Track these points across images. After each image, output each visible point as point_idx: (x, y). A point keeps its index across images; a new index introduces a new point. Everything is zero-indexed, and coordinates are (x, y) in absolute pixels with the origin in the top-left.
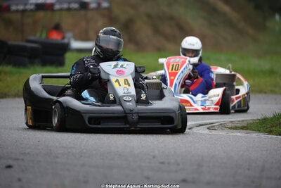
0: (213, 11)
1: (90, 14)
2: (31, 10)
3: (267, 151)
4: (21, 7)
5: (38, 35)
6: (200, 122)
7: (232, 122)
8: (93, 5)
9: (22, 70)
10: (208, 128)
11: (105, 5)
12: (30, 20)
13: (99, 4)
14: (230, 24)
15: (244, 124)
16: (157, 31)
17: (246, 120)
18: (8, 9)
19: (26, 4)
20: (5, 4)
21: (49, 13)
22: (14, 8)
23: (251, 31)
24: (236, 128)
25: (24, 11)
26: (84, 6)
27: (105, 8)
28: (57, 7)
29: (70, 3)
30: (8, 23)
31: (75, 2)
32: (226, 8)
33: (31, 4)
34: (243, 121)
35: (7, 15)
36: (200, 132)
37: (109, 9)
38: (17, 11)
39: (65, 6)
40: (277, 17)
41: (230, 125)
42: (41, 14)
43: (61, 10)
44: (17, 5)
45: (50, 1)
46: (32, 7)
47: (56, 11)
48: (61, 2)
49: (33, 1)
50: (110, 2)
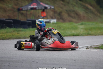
0: (87, 8)
1: (48, 10)
2: (29, 10)
4: (26, 9)
5: (32, 17)
6: (83, 46)
7: (94, 46)
8: (49, 8)
9: (26, 30)
10: (86, 48)
11: (53, 7)
12: (29, 13)
13: (51, 7)
14: (92, 12)
15: (98, 46)
16: (69, 15)
17: (99, 45)
18: (22, 10)
19: (27, 8)
20: (21, 8)
21: (35, 11)
22: (24, 9)
23: (99, 14)
24: (95, 48)
26: (46, 8)
27: (53, 9)
28: (37, 8)
29: (41, 7)
30: (22, 14)
31: (43, 7)
32: (91, 8)
33: (29, 8)
34: (97, 45)
35: (22, 12)
36: (83, 50)
37: (54, 9)
38: (25, 10)
39: (40, 8)
41: (93, 47)
42: (32, 11)
43: (39, 9)
44: (25, 8)
45: (35, 7)
46: (30, 9)
47: (37, 10)
48: (39, 7)
49: (30, 7)
50: (54, 7)
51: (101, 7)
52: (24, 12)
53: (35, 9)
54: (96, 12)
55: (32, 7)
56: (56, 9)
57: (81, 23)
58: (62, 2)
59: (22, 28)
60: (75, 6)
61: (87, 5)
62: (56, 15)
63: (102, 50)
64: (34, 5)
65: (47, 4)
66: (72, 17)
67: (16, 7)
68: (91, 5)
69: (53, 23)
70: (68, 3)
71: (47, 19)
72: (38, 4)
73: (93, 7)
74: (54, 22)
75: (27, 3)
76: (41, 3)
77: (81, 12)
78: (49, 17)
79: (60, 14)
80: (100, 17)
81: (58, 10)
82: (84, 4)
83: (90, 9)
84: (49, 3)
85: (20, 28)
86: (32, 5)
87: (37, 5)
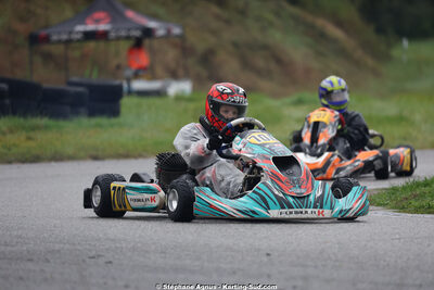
0: (321, 36)
1: (155, 43)
2: (78, 41)
3: (399, 239)
4: (64, 37)
5: (87, 72)
8: (161, 32)
9: (62, 123)
11: (177, 31)
12: (77, 54)
13: (169, 31)
14: (343, 53)
16: (246, 64)
18: (47, 39)
19: (70, 33)
20: (43, 33)
21: (102, 44)
22: (55, 38)
23: (370, 62)
25: (68, 42)
26: (148, 32)
27: (177, 36)
28: (113, 35)
29: (129, 30)
30: (48, 57)
31: (137, 29)
32: (336, 32)
33: (77, 33)
35: (46, 48)
37: (182, 37)
38: (59, 42)
39: (123, 33)
40: (405, 43)
42: (92, 45)
43: (118, 38)
44: (59, 33)
45: (103, 27)
46: (79, 36)
47: (112, 40)
48: (118, 30)
49: (80, 28)
50: (183, 27)
51: (380, 30)
52: (58, 50)
53: (103, 36)
54: (359, 53)
55: (90, 27)
56: (192, 39)
57: (295, 97)
58: (215, 9)
59: (46, 115)
60: (271, 24)
61: (321, 22)
62: (191, 62)
63: (382, 212)
64: (97, 21)
65: (154, 17)
66: (259, 72)
67: (21, 28)
68: (339, 24)
69: (179, 98)
70: (243, 12)
71: (154, 77)
72: (116, 16)
73: (347, 31)
74: (183, 91)
75: (69, 13)
76: (130, 14)
77: (296, 49)
78: (159, 70)
79: (207, 59)
80: (376, 73)
81: (200, 43)
82: (310, 18)
83: (335, 41)
84: (161, 11)
85: (37, 116)
86: (88, 21)
87: (113, 21)
